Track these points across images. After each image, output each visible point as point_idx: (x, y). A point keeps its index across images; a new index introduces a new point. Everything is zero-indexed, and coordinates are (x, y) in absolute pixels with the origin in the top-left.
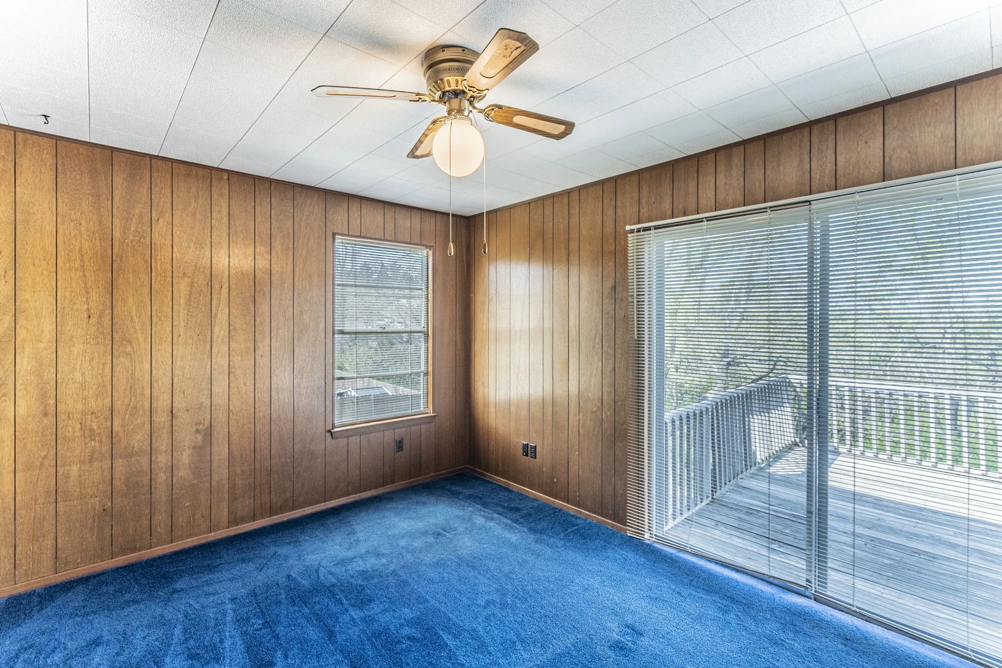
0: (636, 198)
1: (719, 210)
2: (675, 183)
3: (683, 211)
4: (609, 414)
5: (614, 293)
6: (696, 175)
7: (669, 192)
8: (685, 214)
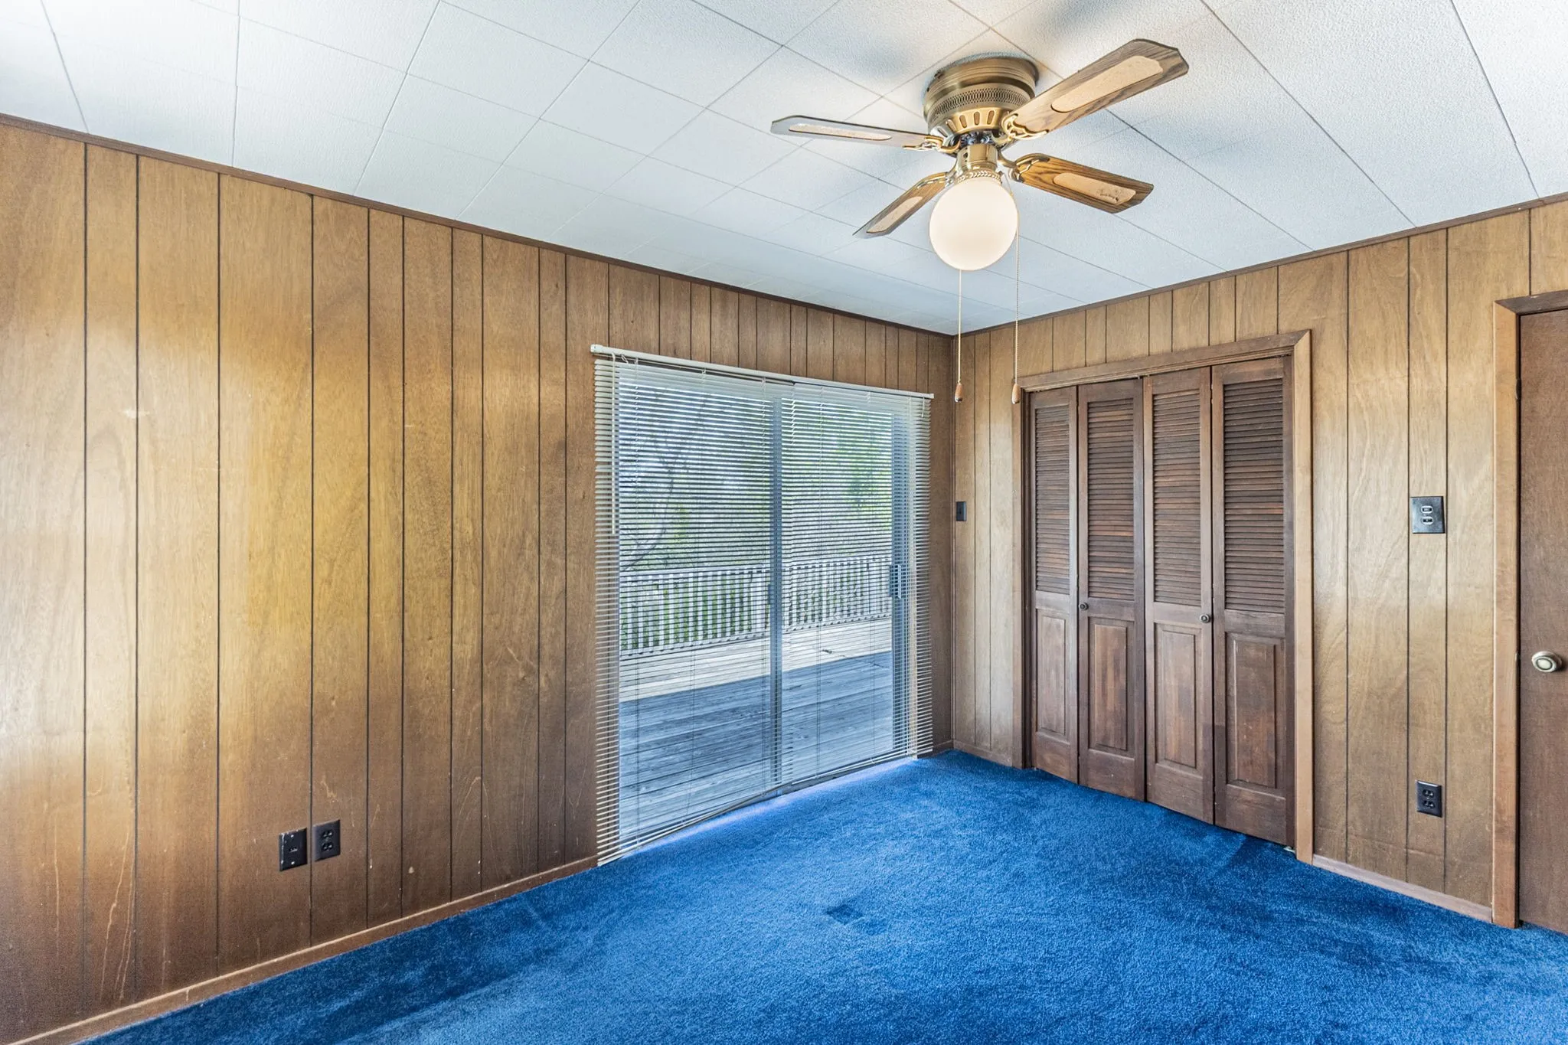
0: (605, 303)
1: (714, 363)
2: (663, 304)
3: (672, 350)
4: (552, 674)
5: (563, 455)
6: (688, 304)
7: (654, 313)
8: (675, 355)
